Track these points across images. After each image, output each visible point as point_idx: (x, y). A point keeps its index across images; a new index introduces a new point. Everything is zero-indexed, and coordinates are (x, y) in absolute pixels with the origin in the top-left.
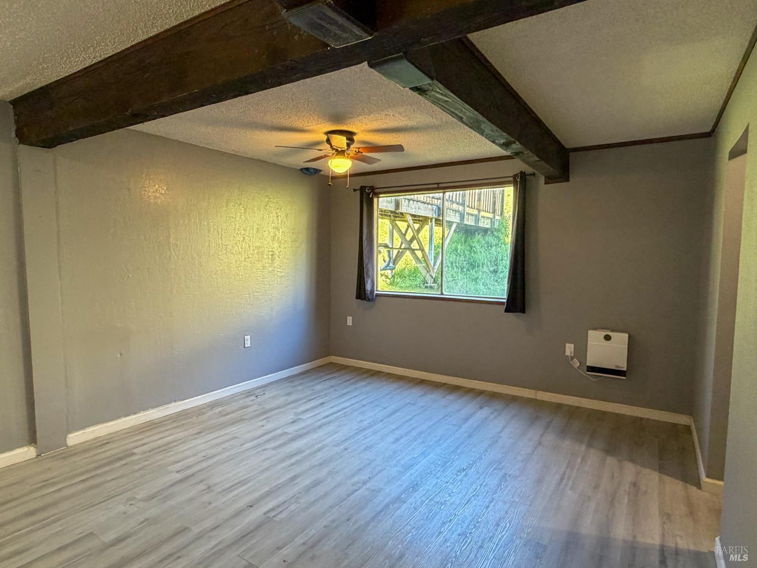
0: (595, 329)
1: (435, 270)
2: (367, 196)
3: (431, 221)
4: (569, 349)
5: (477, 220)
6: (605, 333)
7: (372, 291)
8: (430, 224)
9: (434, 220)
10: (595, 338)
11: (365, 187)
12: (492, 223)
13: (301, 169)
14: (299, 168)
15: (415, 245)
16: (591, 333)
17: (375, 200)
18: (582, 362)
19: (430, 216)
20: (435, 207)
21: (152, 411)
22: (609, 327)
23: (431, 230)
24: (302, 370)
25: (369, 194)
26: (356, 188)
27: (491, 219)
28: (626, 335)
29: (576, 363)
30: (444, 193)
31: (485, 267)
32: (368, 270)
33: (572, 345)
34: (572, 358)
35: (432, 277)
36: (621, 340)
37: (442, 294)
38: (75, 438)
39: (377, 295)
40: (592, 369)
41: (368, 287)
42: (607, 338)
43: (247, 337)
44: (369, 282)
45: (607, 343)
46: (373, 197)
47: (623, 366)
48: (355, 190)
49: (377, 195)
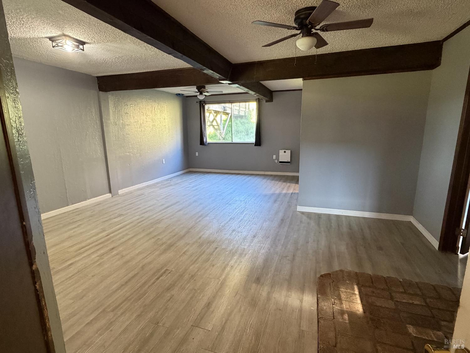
0: (281, 150)
1: (224, 135)
2: (202, 104)
3: (221, 113)
4: (274, 157)
5: (239, 112)
6: (284, 151)
7: (206, 142)
8: (220, 114)
9: (222, 112)
10: (281, 152)
11: (201, 101)
12: (245, 113)
13: (177, 94)
14: (176, 94)
15: (214, 123)
16: (280, 151)
17: (205, 106)
18: (278, 160)
19: (221, 111)
20: (222, 107)
21: (139, 185)
22: (285, 149)
23: (221, 117)
24: (180, 174)
25: (203, 104)
26: (198, 101)
27: (245, 111)
28: (290, 151)
29: (276, 161)
30: (232, 104)
31: (243, 133)
32: (204, 134)
33: (275, 156)
34: (275, 160)
35: (222, 137)
36: (288, 152)
37: (232, 141)
38: (121, 192)
39: (208, 143)
40: (280, 162)
41: (205, 140)
42: (285, 152)
43: (164, 160)
44: (205, 138)
45: (285, 154)
46: (204, 105)
47: (289, 161)
48: (197, 102)
49: (206, 104)
